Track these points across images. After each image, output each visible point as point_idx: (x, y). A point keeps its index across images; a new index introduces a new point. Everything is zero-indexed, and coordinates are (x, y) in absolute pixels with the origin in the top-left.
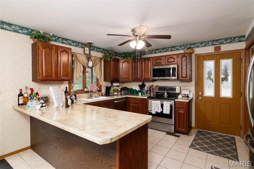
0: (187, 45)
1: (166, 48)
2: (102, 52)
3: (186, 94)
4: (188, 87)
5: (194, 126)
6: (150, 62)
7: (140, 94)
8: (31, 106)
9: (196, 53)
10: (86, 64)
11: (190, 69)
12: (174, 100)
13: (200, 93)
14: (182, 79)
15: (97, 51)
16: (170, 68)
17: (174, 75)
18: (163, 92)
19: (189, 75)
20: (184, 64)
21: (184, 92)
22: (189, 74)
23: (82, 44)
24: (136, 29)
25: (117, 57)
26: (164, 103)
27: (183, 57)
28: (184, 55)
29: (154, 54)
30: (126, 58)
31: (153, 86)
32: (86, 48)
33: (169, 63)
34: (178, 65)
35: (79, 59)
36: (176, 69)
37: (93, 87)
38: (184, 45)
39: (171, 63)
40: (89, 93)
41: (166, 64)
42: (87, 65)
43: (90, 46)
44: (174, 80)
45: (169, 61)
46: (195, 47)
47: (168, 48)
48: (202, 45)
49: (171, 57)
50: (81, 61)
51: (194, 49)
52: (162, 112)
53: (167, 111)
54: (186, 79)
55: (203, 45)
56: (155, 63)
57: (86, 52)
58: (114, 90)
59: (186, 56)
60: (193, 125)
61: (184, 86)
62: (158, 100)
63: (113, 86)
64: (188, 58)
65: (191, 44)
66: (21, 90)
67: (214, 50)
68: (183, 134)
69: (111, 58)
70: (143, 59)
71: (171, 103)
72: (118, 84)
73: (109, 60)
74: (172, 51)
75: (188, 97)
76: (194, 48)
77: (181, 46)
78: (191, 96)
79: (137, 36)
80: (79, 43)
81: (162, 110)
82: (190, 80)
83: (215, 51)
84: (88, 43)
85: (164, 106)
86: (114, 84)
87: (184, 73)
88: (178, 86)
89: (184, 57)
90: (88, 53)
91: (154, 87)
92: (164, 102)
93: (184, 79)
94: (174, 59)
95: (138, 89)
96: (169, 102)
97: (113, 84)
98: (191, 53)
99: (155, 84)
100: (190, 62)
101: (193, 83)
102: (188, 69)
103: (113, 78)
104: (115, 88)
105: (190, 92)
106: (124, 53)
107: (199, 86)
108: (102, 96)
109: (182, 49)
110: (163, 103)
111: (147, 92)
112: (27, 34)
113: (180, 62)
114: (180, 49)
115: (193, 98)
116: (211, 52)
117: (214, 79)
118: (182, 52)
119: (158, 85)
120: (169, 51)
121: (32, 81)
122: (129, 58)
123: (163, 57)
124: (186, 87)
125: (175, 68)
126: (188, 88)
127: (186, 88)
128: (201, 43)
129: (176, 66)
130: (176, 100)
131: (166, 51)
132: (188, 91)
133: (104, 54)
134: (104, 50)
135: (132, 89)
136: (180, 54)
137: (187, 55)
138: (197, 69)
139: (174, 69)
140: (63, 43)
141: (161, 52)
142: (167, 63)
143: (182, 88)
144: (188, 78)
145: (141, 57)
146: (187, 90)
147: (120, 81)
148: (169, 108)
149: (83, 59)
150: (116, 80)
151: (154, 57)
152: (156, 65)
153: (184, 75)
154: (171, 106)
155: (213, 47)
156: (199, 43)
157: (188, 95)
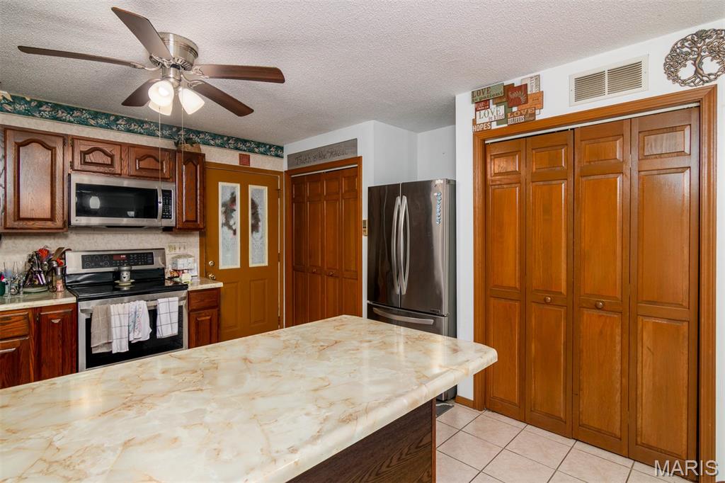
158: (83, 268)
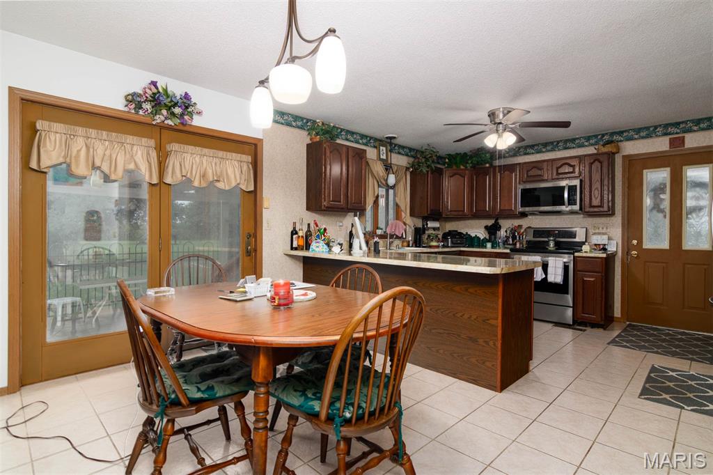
0: (603, 135)
1: (552, 143)
2: (407, 155)
3: (599, 245)
4: (605, 229)
5: (619, 316)
6: (516, 175)
7: (489, 245)
8: (317, 249)
9: (624, 154)
10: (384, 180)
11: (610, 189)
12: (573, 254)
13: (635, 242)
14: (592, 210)
15: (399, 153)
16: (563, 188)
17: (572, 201)
18: (546, 239)
19: (608, 202)
20: (596, 177)
21: (596, 239)
22: (608, 198)
23: (376, 140)
24: (497, 112)
25: (439, 166)
26: (549, 262)
27: (594, 162)
28: (595, 158)
29: (523, 157)
30: (454, 167)
31: (520, 226)
32: (381, 148)
33: (560, 176)
34: (581, 181)
35: (373, 170)
36: (576, 189)
37: (396, 227)
38: (596, 136)
39: (566, 176)
40: (387, 238)
41: (553, 179)
42: (384, 182)
43: (391, 144)
44: (572, 212)
45: (561, 171)
46: (622, 139)
47: (558, 142)
48: (640, 136)
49: (565, 162)
50: (376, 175)
51: (619, 144)
52: (546, 279)
53: (555, 276)
54: (601, 209)
55: (642, 134)
56: (528, 176)
57: (382, 157)
58: (429, 236)
59: (601, 159)
60: (617, 312)
61: (595, 227)
62: (535, 255)
63: (429, 229)
64: (605, 164)
65: (612, 134)
66: (295, 223)
67: (668, 146)
68: (592, 328)
69: (428, 167)
70: (497, 168)
71: (565, 260)
72: (436, 225)
73: (424, 171)
74: (566, 148)
75: (604, 249)
76: (621, 141)
77: (588, 138)
78: (612, 248)
79: (500, 123)
80: (371, 138)
81: (544, 276)
82: (611, 213)
83: (670, 146)
84: (387, 138)
85: (549, 265)
86: (430, 224)
87: (596, 196)
88: (579, 227)
89: (596, 162)
90: (384, 157)
91: (522, 231)
92: (550, 258)
93: (596, 210)
94: (573, 166)
95: (482, 234)
96: (561, 259)
97: (427, 224)
98: (614, 154)
99: (525, 223)
100: (610, 172)
101: (617, 220)
102: (606, 188)
103: (431, 210)
104: (431, 232)
105: (610, 239)
106: (449, 155)
107: (633, 225)
108: (408, 246)
109: (592, 145)
110: (547, 262)
111: (505, 242)
112: (301, 128)
113: (587, 173)
114: (586, 144)
115: (616, 252)
116: (660, 150)
117: (668, 211)
118: (591, 150)
119: (533, 226)
120: (559, 150)
121: (307, 210)
122: (462, 167)
123: (545, 164)
124: (601, 229)
125: (576, 186)
126: (604, 231)
127: (601, 231)
128: (638, 131)
129: (576, 182)
130: (576, 254)
131: (553, 150)
132: (605, 237)
133: (411, 160)
134: (411, 149)
135: (469, 235)
136: (585, 156)
137: (604, 159)
138: (628, 188)
139: (572, 189)
140: (347, 140)
141: (539, 152)
142: (555, 176)
143: (591, 231)
144: (605, 208)
145: (491, 165)
146: (604, 234)
147: (444, 216)
148: (560, 271)
149: (379, 169)
150: (436, 215)
151: (525, 163)
152: (528, 180)
153: (596, 202)
154: (566, 268)
155: (666, 140)
156: (634, 130)
157: (605, 245)
158: (534, 237)
